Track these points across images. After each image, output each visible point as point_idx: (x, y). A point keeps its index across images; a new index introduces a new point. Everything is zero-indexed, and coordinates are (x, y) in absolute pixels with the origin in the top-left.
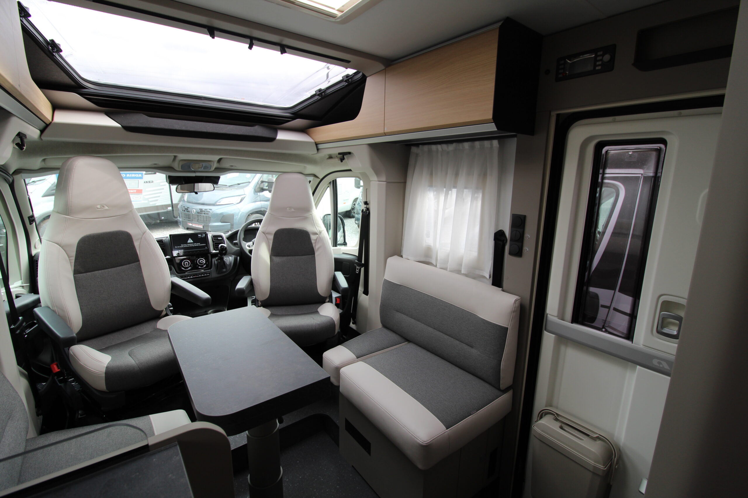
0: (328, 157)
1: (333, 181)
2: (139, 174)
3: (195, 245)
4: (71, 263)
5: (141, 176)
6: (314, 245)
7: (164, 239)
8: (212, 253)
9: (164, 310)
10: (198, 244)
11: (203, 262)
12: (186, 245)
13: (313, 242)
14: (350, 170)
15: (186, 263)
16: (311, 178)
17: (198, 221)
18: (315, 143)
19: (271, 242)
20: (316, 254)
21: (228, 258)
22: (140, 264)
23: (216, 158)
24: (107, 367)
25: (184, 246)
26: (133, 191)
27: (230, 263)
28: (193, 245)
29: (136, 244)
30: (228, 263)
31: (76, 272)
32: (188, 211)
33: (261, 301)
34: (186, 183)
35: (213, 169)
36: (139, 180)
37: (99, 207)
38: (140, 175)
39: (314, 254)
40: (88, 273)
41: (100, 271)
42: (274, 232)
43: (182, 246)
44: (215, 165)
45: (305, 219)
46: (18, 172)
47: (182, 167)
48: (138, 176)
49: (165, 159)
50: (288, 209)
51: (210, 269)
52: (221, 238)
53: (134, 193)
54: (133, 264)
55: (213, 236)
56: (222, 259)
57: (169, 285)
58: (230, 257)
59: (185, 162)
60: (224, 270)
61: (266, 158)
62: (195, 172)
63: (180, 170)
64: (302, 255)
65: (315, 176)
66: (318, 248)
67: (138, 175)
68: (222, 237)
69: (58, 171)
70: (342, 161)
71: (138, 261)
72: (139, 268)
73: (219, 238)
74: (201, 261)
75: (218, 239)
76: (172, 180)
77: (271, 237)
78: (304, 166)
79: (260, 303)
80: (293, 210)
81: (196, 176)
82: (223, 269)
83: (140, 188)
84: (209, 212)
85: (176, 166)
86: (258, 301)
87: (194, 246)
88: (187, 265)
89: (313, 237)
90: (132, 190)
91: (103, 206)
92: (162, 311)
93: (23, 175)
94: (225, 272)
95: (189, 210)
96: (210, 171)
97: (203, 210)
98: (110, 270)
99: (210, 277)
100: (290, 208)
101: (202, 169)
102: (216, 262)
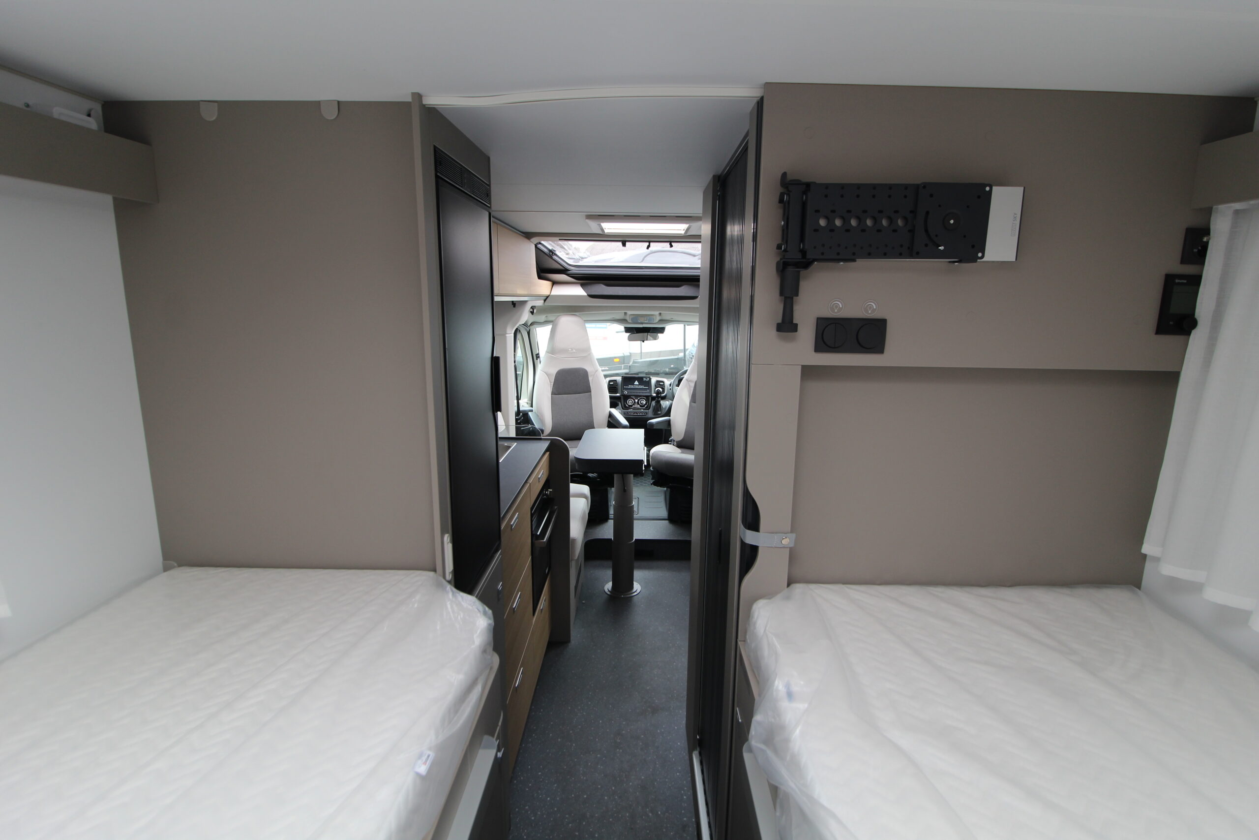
4: (551, 384)
7: (618, 379)
8: (652, 395)
10: (643, 387)
11: (644, 403)
12: (633, 386)
15: (630, 402)
22: (591, 394)
23: (657, 313)
25: (631, 387)
27: (666, 407)
28: (638, 387)
29: (590, 379)
31: (553, 393)
33: (677, 442)
34: (637, 333)
35: (657, 321)
37: (569, 349)
40: (559, 395)
41: (567, 395)
43: (629, 387)
44: (658, 318)
46: (532, 324)
47: (632, 319)
49: (620, 315)
51: (648, 410)
52: (663, 384)
54: (587, 393)
55: (657, 381)
56: (658, 403)
57: (607, 412)
59: (634, 316)
60: (659, 412)
62: (642, 323)
63: (632, 322)
69: (552, 324)
71: (591, 392)
72: (590, 397)
73: (661, 384)
74: (642, 402)
75: (659, 384)
76: (627, 330)
77: (693, 385)
79: (675, 444)
81: (643, 328)
85: (628, 318)
86: (674, 441)
88: (630, 404)
91: (573, 349)
93: (535, 326)
94: (659, 414)
96: (655, 322)
98: (573, 395)
99: (647, 416)
101: (647, 321)
102: (654, 404)
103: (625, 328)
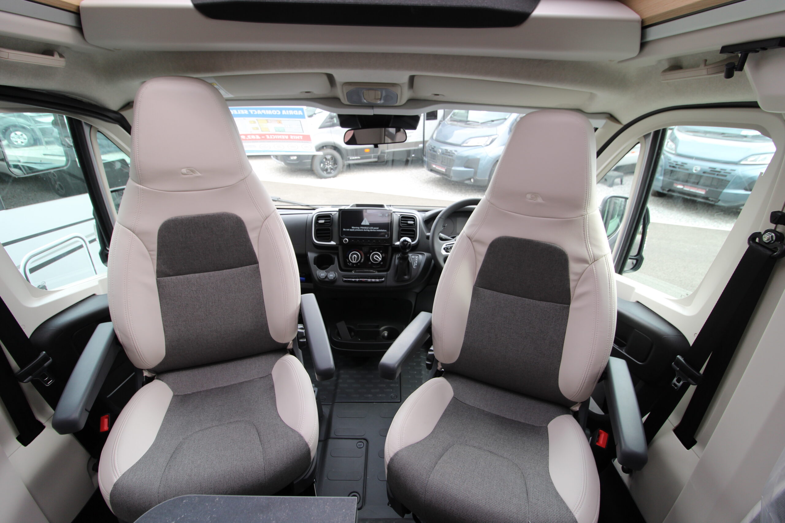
0: (666, 66)
1: (656, 133)
2: (298, 109)
3: (371, 230)
4: (152, 259)
5: (302, 114)
6: (572, 284)
7: (333, 213)
8: (394, 245)
9: (291, 342)
10: (376, 229)
11: (379, 259)
12: (359, 228)
13: (572, 277)
14: (753, 105)
15: (355, 257)
16: (600, 123)
17: (443, 164)
18: (643, 22)
19: (481, 259)
20: (573, 305)
21: (417, 257)
22: (258, 267)
23: (405, 76)
24: (115, 485)
25: (356, 230)
26: (298, 137)
27: (418, 267)
28: (369, 229)
30: (414, 265)
31: (160, 274)
32: (435, 151)
33: (443, 364)
35: (404, 101)
36: (301, 120)
37: (184, 171)
38: (300, 113)
39: (569, 303)
40: (178, 277)
41: (197, 275)
42: (489, 241)
43: (353, 229)
44: (406, 95)
45: (568, 223)
47: (349, 95)
48: (297, 114)
50: (529, 196)
51: (387, 270)
52: (412, 222)
53: (300, 140)
54: (248, 267)
55: (402, 217)
56: (407, 258)
57: (294, 309)
58: (420, 256)
59: (351, 88)
60: (406, 277)
61: (501, 74)
62: (372, 106)
63: (348, 103)
64: (540, 300)
65: (612, 117)
66: (581, 295)
67: (296, 111)
68: (414, 221)
70: (729, 75)
71: (256, 262)
72: (257, 274)
73: (409, 222)
74: (376, 257)
75: (407, 223)
76: (345, 121)
77: (483, 250)
78: (591, 93)
79: (440, 366)
80: (540, 200)
82: (406, 275)
83: (306, 133)
84: (454, 153)
85: (340, 93)
86: (437, 361)
87: (369, 231)
88: (354, 260)
89: (574, 268)
90: (297, 135)
91: (192, 171)
92: (287, 344)
94: (407, 280)
95: (435, 149)
96: (397, 104)
97: (449, 151)
98: (211, 273)
99: (384, 284)
100: (535, 195)
101: (382, 101)
102: (397, 261)
103: (340, 116)
